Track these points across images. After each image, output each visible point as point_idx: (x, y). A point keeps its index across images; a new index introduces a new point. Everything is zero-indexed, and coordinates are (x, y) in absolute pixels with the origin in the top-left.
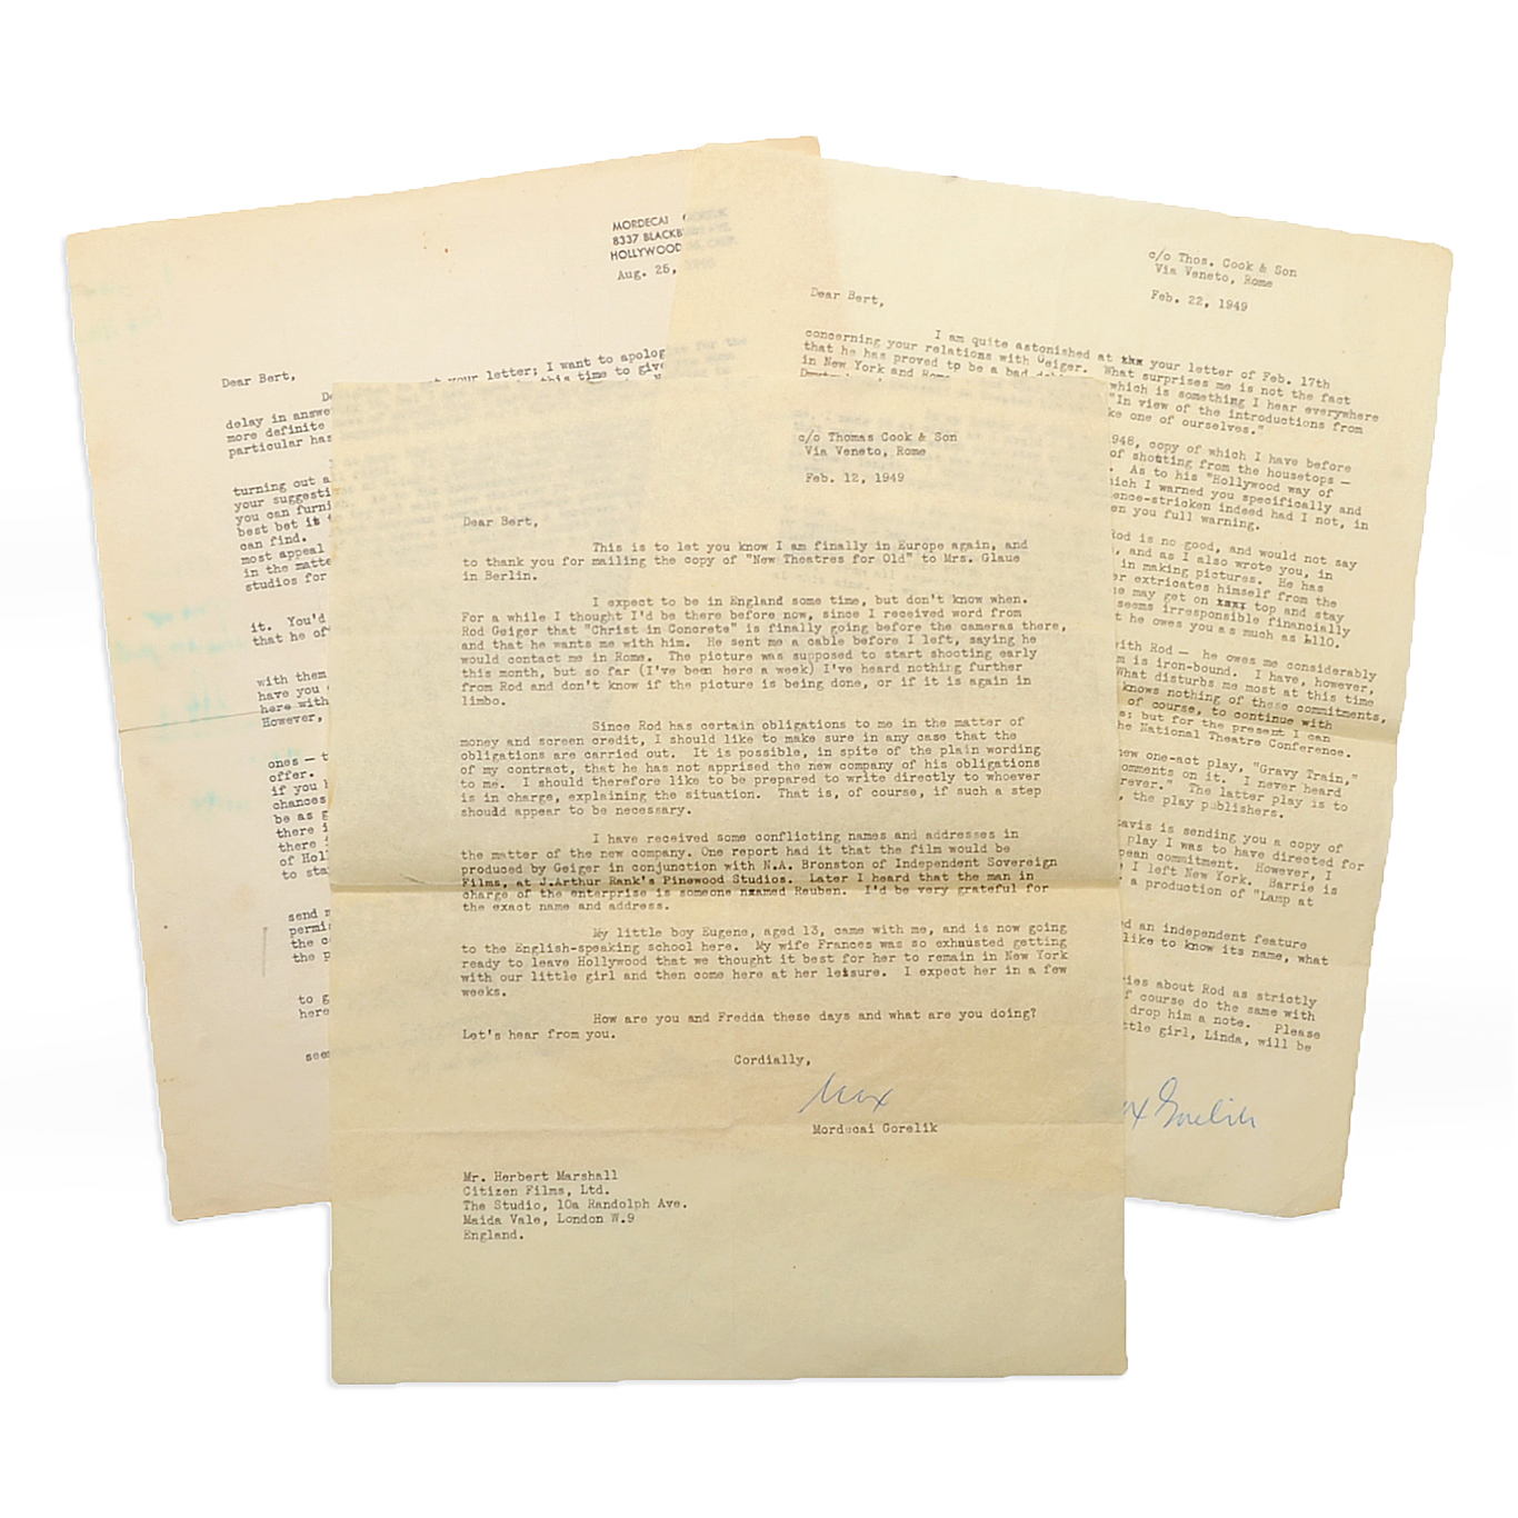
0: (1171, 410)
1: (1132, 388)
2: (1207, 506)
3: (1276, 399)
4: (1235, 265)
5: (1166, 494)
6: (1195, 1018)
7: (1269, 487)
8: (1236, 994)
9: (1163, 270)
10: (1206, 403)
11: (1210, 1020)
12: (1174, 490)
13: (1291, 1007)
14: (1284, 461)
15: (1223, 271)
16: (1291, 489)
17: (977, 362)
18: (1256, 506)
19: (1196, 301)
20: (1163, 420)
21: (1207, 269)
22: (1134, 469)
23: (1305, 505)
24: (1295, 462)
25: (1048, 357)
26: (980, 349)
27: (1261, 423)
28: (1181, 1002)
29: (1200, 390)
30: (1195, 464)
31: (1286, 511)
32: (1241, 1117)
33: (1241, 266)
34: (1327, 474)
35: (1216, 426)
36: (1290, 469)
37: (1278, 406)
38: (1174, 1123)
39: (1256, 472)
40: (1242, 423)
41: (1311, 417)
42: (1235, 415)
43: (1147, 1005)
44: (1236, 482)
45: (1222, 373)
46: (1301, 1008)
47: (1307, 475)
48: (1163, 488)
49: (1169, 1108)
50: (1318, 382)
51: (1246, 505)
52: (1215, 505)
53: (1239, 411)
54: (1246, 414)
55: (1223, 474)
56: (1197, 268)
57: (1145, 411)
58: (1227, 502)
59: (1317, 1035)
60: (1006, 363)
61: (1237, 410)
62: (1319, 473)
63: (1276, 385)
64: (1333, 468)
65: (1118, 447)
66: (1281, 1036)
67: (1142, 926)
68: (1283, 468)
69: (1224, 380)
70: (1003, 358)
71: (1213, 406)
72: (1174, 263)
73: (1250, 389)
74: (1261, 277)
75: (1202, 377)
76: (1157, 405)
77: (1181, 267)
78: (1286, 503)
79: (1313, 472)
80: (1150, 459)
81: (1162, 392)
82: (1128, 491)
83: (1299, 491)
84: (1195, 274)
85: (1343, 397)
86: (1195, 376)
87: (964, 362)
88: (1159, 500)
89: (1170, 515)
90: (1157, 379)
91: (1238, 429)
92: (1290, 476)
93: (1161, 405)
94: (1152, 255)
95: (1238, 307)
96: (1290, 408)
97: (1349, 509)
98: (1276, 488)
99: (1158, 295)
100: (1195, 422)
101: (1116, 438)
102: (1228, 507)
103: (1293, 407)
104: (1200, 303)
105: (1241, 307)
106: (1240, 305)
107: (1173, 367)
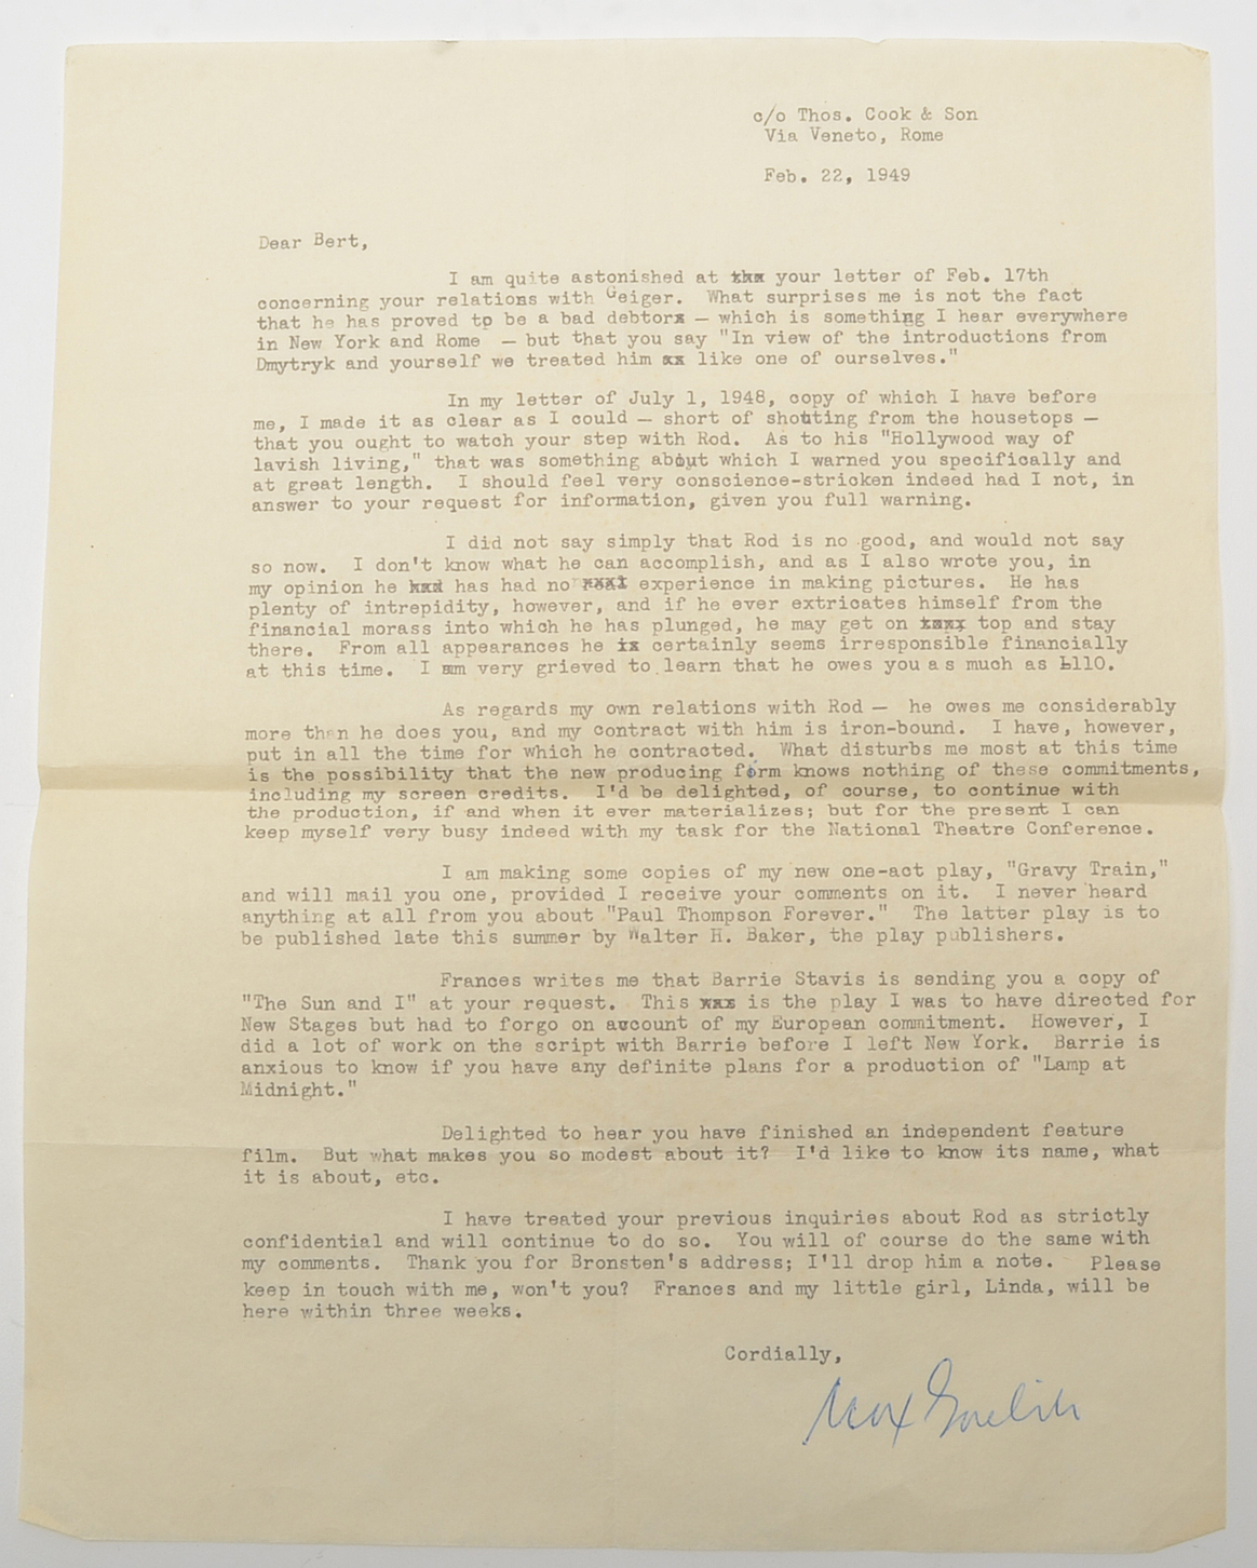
0: (816, 343)
1: (753, 319)
2: (887, 480)
3: (971, 307)
4: (883, 116)
5: (824, 471)
6: (967, 1262)
7: (977, 440)
8: (1025, 1218)
9: (777, 137)
10: (868, 326)
11: (990, 1263)
12: (835, 461)
13: (1112, 1227)
14: (994, 398)
15: (867, 127)
16: (1011, 439)
17: (516, 311)
18: (962, 471)
19: (832, 176)
20: (806, 360)
21: (842, 127)
22: (771, 439)
23: (1034, 461)
24: (1011, 398)
25: (621, 288)
26: (520, 290)
27: (953, 346)
28: (943, 1241)
29: (855, 307)
30: (862, 419)
31: (1006, 471)
32: (1057, 1405)
33: (893, 115)
34: (1062, 409)
35: (885, 359)
36: (1006, 408)
37: (975, 316)
38: (956, 1428)
39: (955, 419)
40: (924, 349)
41: (1028, 326)
42: (912, 339)
43: (893, 1252)
44: (926, 438)
45: (884, 278)
46: (1126, 1228)
47: (1032, 415)
48: (817, 461)
49: (945, 1408)
50: (1031, 273)
51: (945, 471)
52: (900, 476)
53: (918, 331)
54: (928, 334)
55: (906, 429)
56: (829, 127)
57: (775, 349)
58: (917, 470)
59: (1156, 1266)
60: (560, 307)
61: (913, 330)
62: (1050, 408)
63: (968, 286)
64: (1069, 398)
65: (743, 407)
66: (1101, 1273)
67: (869, 1133)
68: (994, 408)
69: (889, 288)
70: (554, 299)
71: (878, 329)
72: (793, 123)
73: (931, 297)
74: (925, 127)
75: (856, 287)
76: (792, 339)
77: (803, 129)
78: (1006, 461)
79: (1041, 408)
80: (793, 420)
81: (798, 318)
82: (766, 472)
83: (1022, 439)
84: (826, 136)
85: (1071, 291)
86: (845, 288)
87: (497, 314)
88: (814, 481)
89: (833, 501)
90: (788, 299)
91: (920, 358)
92: (1006, 419)
93: (799, 338)
94: (758, 117)
95: (896, 176)
96: (993, 318)
97: (1102, 458)
98: (988, 440)
99: (774, 175)
100: (854, 356)
101: (737, 395)
102: (919, 478)
103: (997, 315)
104: (838, 178)
105: (901, 176)
106: (899, 173)
107: (811, 278)
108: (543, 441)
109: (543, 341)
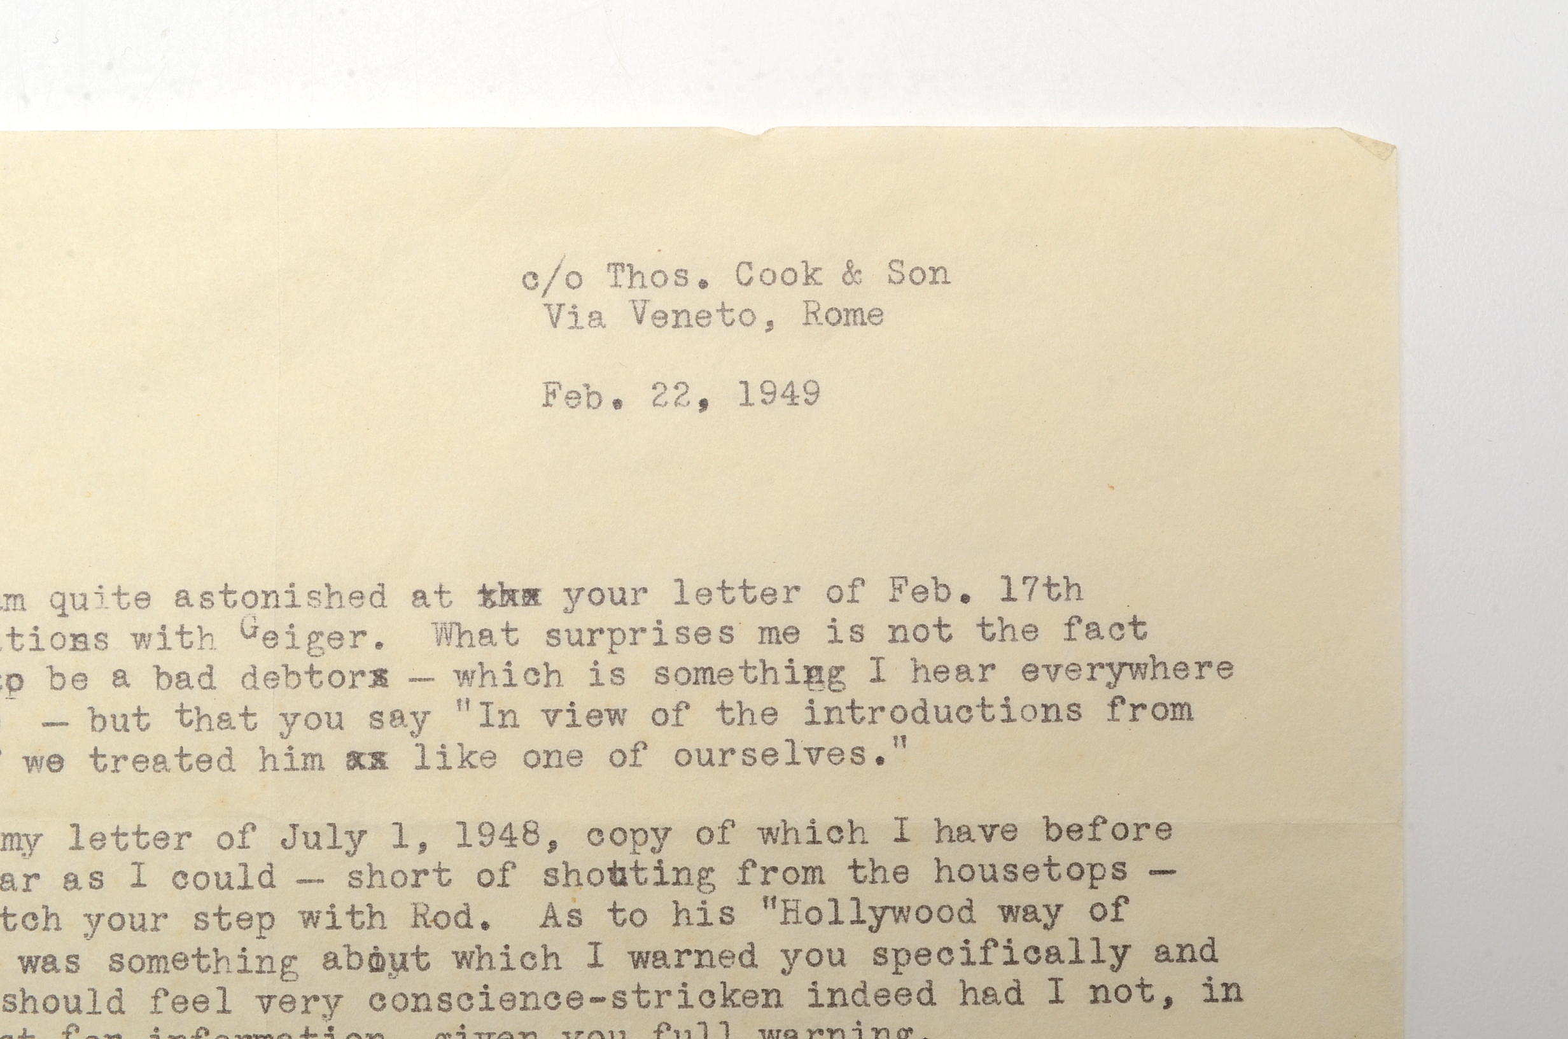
0: (637, 726)
1: (518, 678)
2: (771, 997)
3: (934, 653)
4: (769, 278)
5: (652, 978)
7: (944, 914)
9: (566, 319)
10: (738, 691)
12: (672, 959)
14: (977, 834)
15: (738, 299)
16: (1008, 912)
17: (68, 662)
18: (915, 976)
19: (672, 394)
20: (620, 759)
21: (691, 299)
22: (551, 918)
23: (1053, 955)
24: (1010, 832)
25: (267, 620)
26: (78, 622)
27: (900, 729)
29: (714, 655)
30: (725, 877)
31: (999, 977)
33: (787, 278)
34: (1106, 852)
35: (769, 756)
36: (999, 852)
37: (941, 672)
39: (901, 874)
40: (844, 736)
41: (1043, 691)
42: (821, 716)
44: (847, 912)
45: (769, 596)
47: (1050, 864)
48: (639, 959)
50: (1049, 585)
51: (882, 978)
52: (796, 989)
53: (831, 699)
54: (852, 707)
55: (808, 896)
56: (665, 299)
57: (561, 738)
58: (828, 977)
60: (150, 656)
61: (824, 698)
62: (1082, 851)
63: (929, 612)
64: (1122, 831)
65: (498, 854)
68: (977, 852)
69: (778, 616)
70: (141, 639)
71: (757, 697)
72: (596, 293)
73: (857, 633)
74: (849, 298)
75: (715, 615)
76: (595, 717)
77: (616, 304)
78: (998, 955)
79: (1066, 852)
80: (594, 876)
81: (605, 676)
82: (541, 982)
83: (1031, 914)
84: (661, 317)
85: (1125, 620)
86: (694, 616)
87: (32, 667)
88: (631, 998)
90: (586, 638)
91: (836, 755)
92: (1000, 873)
93: (606, 715)
94: (530, 281)
95: (793, 396)
96: (976, 673)
97: (1182, 948)
98: (965, 915)
99: (561, 395)
100: (710, 751)
101: (487, 830)
102: (833, 992)
103: (984, 668)
104: (683, 400)
105: (804, 396)
106: (799, 390)
107: (630, 597)
108: (116, 921)
109: (120, 722)
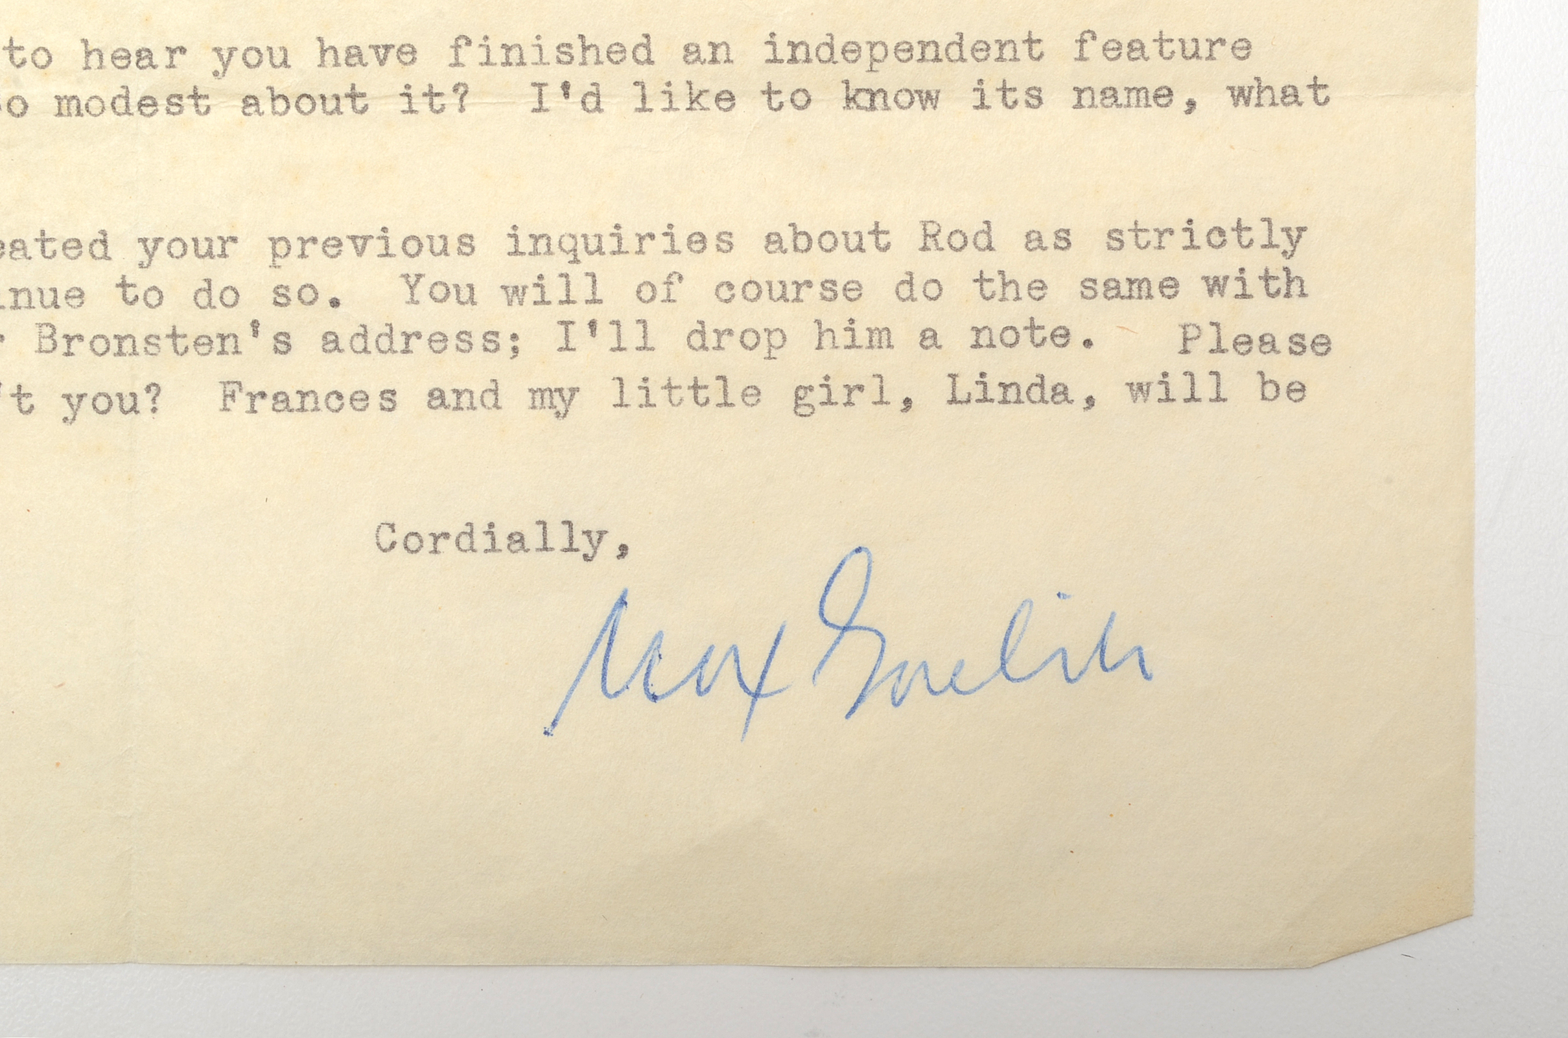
6: (905, 336)
8: (1034, 240)
11: (956, 339)
13: (1225, 261)
28: (853, 291)
32: (1102, 648)
38: (879, 698)
43: (742, 315)
46: (1256, 261)
49: (859, 646)
59: (1323, 345)
66: (1200, 361)
67: (691, 53)
